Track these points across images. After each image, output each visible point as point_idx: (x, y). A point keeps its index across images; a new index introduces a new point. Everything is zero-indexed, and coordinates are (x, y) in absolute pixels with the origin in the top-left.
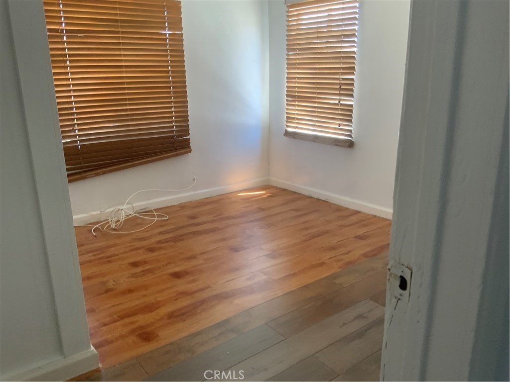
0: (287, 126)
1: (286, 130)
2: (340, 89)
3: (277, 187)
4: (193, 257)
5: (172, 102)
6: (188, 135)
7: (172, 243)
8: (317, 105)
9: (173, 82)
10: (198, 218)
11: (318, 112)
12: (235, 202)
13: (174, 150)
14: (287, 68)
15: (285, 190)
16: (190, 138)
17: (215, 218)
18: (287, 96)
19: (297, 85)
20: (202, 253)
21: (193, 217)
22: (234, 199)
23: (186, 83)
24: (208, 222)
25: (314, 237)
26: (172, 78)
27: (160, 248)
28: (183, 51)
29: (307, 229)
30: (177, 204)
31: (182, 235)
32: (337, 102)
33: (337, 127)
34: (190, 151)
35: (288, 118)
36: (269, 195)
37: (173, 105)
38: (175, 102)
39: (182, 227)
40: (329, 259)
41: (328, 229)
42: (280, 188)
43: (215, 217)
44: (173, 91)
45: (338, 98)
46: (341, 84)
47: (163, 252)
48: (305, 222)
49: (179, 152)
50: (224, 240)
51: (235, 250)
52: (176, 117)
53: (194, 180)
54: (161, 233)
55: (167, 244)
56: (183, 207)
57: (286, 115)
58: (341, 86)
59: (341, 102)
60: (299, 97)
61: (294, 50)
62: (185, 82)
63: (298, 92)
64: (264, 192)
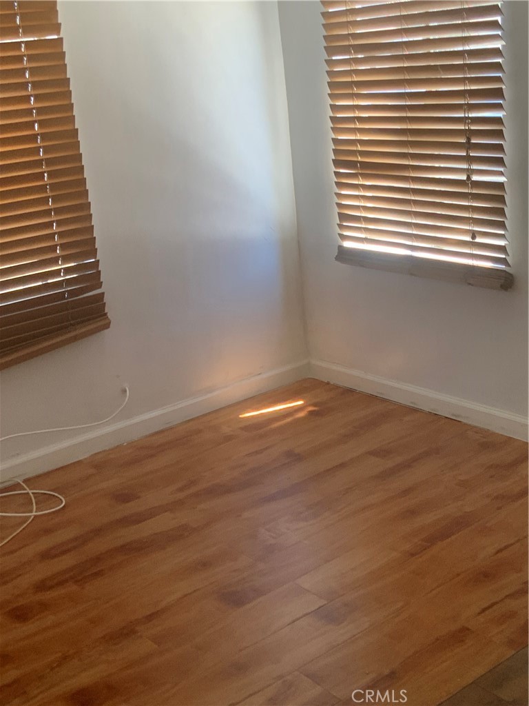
0: (344, 237)
1: (341, 248)
2: (469, 146)
3: (328, 383)
4: (127, 633)
5: (50, 210)
6: (100, 285)
7: (72, 588)
8: (412, 186)
9: (49, 162)
10: (139, 497)
11: (416, 202)
12: (228, 438)
13: (66, 327)
14: (332, 96)
15: (350, 391)
16: (103, 293)
17: (181, 495)
18: (337, 163)
19: (359, 137)
20: (150, 618)
21: (123, 497)
22: (226, 430)
23: (81, 161)
24: (163, 509)
25: (432, 540)
26: (45, 152)
27: (44, 606)
28: (66, 82)
29: (412, 513)
30: (86, 456)
31: (98, 559)
32: (464, 177)
33: (468, 238)
34: (107, 326)
35: (343, 217)
36: (311, 408)
37: (54, 218)
38: (58, 211)
39: (98, 532)
40: (479, 614)
41: (468, 509)
42: (337, 387)
43: (181, 490)
44: (50, 184)
45: (465, 166)
46: (469, 134)
47: (50, 619)
48: (407, 492)
49: (77, 332)
50: (205, 565)
51: (234, 598)
52: (63, 246)
53: (125, 391)
54: (46, 556)
55: (62, 591)
56: (100, 464)
57: (337, 210)
58: (469, 139)
59: (475, 178)
60: (365, 165)
61: (345, 49)
62: (79, 157)
63: (363, 153)
64: (300, 402)
